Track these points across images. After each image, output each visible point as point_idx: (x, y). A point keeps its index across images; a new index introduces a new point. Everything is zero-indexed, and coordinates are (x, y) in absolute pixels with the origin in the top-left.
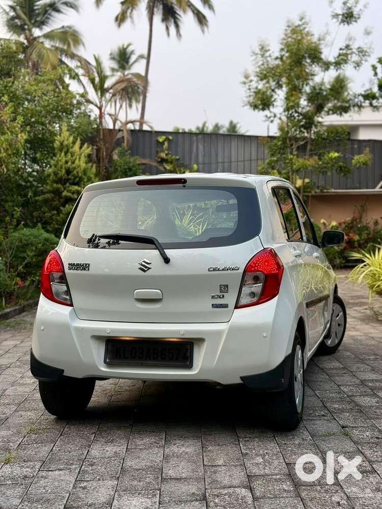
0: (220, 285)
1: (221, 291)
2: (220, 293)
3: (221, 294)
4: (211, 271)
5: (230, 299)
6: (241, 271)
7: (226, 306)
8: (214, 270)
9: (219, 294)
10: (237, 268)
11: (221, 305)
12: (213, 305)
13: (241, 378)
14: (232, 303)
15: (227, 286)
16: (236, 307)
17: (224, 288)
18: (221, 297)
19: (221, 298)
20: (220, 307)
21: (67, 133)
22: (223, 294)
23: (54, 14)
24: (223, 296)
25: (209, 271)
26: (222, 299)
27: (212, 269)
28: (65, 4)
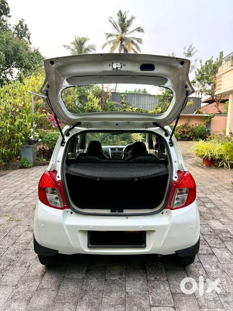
16: (172, 209)
28: (92, 48)
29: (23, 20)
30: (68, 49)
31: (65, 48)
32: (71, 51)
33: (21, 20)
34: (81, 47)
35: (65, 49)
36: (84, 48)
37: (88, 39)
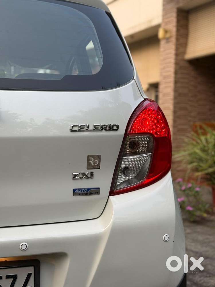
0: (88, 156)
1: (89, 166)
2: (88, 169)
3: (89, 171)
4: (76, 131)
6: (122, 131)
7: (95, 191)
8: (81, 129)
9: (86, 171)
10: (115, 128)
11: (89, 189)
12: (74, 190)
14: (105, 186)
15: (98, 158)
16: (112, 193)
17: (95, 162)
18: (89, 176)
19: (88, 178)
20: (86, 194)
22: (92, 171)
24: (92, 175)
25: (72, 130)
26: (90, 180)
27: (76, 129)
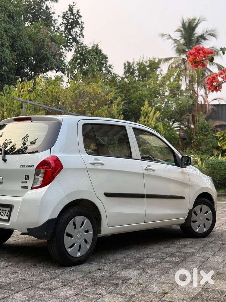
0: (25, 176)
3: (26, 180)
5: (29, 184)
6: (35, 167)
7: (27, 188)
9: (25, 180)
10: (33, 166)
11: (25, 187)
12: (22, 186)
13: (27, 229)
15: (28, 176)
16: (32, 189)
17: (27, 178)
21: (148, 106)
22: (27, 180)
23: (203, 41)
24: (27, 182)
25: (20, 167)
26: (26, 184)
27: (22, 166)
28: (210, 34)
29: (74, 4)
30: (168, 39)
31: (164, 38)
32: (173, 42)
33: (72, 4)
34: (190, 34)
35: (164, 40)
36: (196, 35)
37: (204, 20)
